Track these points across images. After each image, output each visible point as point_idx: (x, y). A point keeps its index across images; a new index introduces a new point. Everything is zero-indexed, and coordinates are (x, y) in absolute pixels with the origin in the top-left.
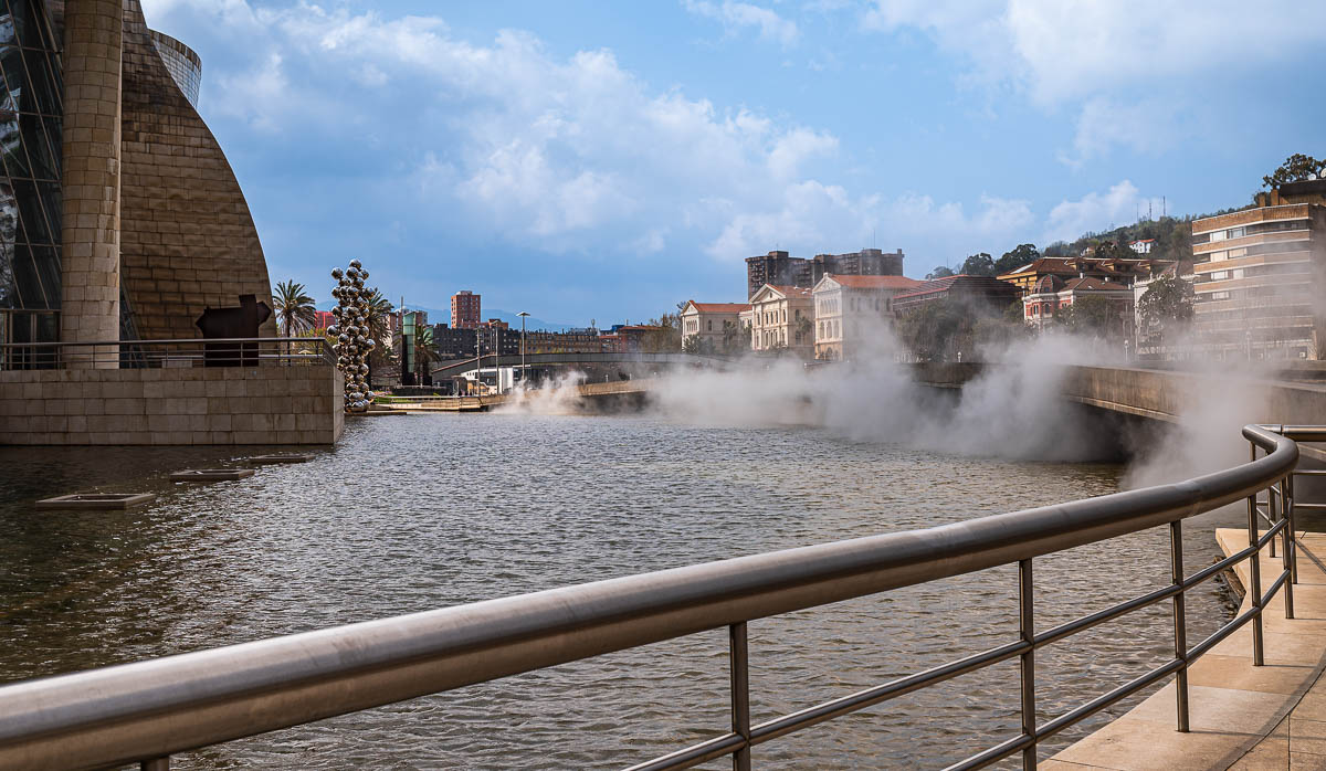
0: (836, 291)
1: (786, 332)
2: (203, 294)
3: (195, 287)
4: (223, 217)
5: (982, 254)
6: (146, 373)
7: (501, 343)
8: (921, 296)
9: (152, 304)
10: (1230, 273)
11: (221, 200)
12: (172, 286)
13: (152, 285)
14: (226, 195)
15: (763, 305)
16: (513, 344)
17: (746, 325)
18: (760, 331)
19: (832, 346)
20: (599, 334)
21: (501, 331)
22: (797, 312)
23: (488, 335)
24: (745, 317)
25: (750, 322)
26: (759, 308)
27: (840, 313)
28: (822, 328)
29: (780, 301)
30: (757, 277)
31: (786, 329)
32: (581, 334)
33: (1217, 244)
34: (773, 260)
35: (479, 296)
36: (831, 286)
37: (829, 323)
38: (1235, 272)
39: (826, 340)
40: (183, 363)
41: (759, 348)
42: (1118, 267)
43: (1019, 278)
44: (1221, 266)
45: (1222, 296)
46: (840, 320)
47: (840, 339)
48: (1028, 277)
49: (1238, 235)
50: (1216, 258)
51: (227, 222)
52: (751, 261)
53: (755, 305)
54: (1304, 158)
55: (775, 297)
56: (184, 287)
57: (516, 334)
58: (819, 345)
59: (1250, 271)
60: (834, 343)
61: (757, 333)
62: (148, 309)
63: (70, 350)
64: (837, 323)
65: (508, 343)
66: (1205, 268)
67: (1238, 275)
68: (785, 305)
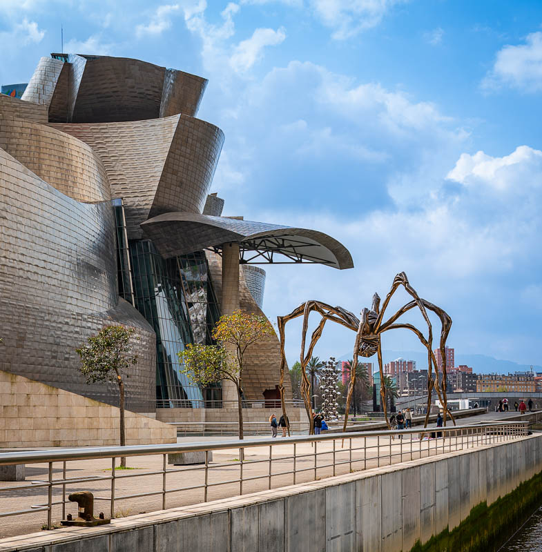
2: (266, 379)
3: (263, 376)
4: (272, 350)
6: (248, 410)
7: (464, 382)
9: (248, 383)
11: (272, 344)
12: (255, 376)
13: (248, 376)
14: (273, 342)
16: (472, 383)
20: (535, 376)
21: (464, 375)
23: (455, 377)
32: (522, 375)
35: (453, 350)
40: (260, 405)
51: (274, 352)
56: (259, 377)
57: (475, 377)
62: (247, 385)
63: (225, 403)
65: (469, 383)
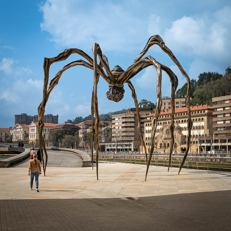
0: (35, 126)
1: (22, 137)
5: (80, 117)
8: (56, 129)
10: (119, 127)
15: (16, 129)
17: (11, 134)
18: (15, 136)
19: (33, 141)
22: (25, 132)
24: (12, 132)
25: (12, 133)
26: (15, 130)
27: (35, 132)
28: (31, 136)
29: (21, 128)
30: (18, 120)
31: (22, 136)
33: (116, 121)
34: (22, 116)
36: (34, 125)
37: (33, 135)
38: (120, 127)
39: (32, 139)
41: (14, 141)
42: (104, 123)
43: (80, 125)
44: (117, 126)
45: (117, 132)
46: (35, 134)
47: (35, 139)
48: (82, 125)
49: (120, 119)
50: (116, 124)
52: (16, 116)
53: (14, 129)
54: (145, 100)
55: (19, 127)
58: (30, 140)
59: (123, 127)
60: (34, 140)
61: (14, 137)
64: (35, 135)
66: (114, 126)
67: (120, 128)
68: (22, 129)
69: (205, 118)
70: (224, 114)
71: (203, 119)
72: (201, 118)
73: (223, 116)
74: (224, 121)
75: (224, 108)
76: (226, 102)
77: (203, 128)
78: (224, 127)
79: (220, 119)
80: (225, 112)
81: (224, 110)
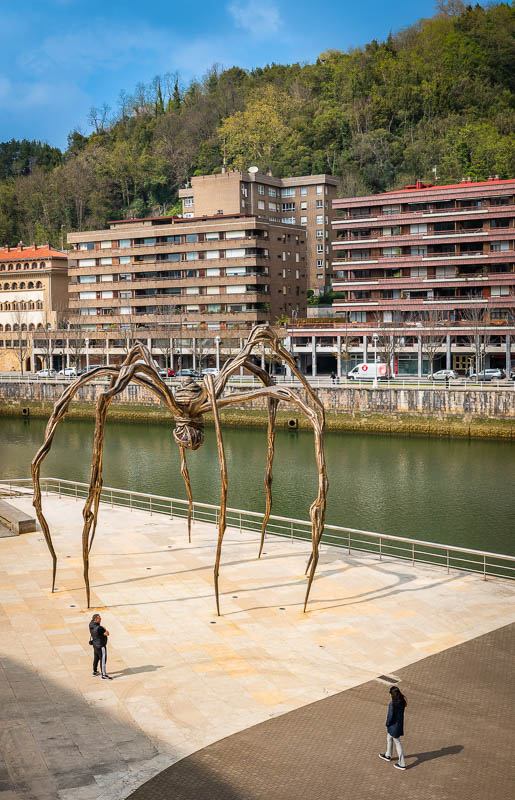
69: (46, 282)
70: (98, 276)
71: (39, 283)
72: (35, 281)
73: (95, 280)
74: (97, 292)
75: (98, 260)
76: (104, 246)
77: (40, 306)
78: (98, 309)
79: (88, 288)
80: (100, 271)
81: (97, 264)
